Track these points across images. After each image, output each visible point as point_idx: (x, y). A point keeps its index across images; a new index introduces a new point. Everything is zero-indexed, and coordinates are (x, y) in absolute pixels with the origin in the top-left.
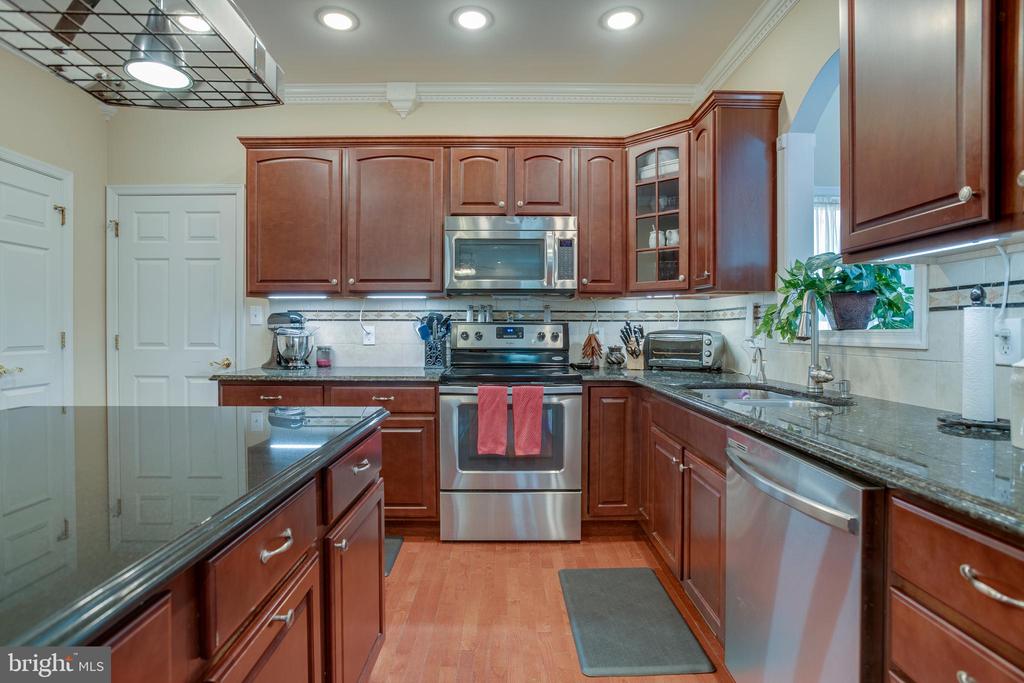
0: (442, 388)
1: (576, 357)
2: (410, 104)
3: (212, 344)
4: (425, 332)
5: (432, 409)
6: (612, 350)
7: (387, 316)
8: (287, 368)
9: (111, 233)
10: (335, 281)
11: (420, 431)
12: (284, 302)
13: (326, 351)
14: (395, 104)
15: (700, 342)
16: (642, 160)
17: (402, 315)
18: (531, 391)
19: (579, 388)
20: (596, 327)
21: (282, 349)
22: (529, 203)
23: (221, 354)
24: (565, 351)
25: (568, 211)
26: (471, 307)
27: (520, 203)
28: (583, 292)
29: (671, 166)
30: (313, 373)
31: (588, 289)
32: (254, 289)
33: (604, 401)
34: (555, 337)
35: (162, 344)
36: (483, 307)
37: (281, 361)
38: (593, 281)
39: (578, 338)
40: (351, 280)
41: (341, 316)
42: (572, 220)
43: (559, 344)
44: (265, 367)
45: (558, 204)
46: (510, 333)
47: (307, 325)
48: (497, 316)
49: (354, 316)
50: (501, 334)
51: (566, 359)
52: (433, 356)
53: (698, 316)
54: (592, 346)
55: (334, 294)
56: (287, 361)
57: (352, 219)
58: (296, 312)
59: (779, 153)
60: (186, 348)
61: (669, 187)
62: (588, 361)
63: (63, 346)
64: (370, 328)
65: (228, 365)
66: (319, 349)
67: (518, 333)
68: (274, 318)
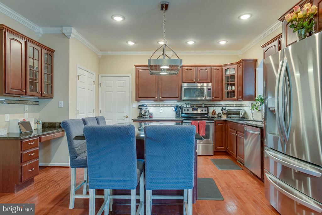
1: (210, 115)
3: (123, 112)
4: (176, 109)
6: (219, 113)
7: (165, 105)
8: (144, 117)
9: (99, 86)
10: (156, 98)
12: (143, 102)
13: (151, 114)
15: (240, 111)
16: (226, 70)
17: (169, 105)
18: (203, 122)
19: (213, 122)
20: (215, 108)
21: (143, 112)
22: (200, 80)
23: (125, 114)
24: (207, 114)
25: (209, 82)
26: (185, 103)
27: (199, 80)
28: (213, 100)
29: (233, 72)
30: (148, 119)
31: (214, 99)
32: (137, 99)
33: (218, 124)
34: (205, 111)
35: (111, 112)
36: (188, 103)
37: (141, 116)
38: (215, 98)
39: (211, 110)
40: (160, 98)
41: (154, 105)
42: (210, 84)
43: (206, 112)
44: (138, 117)
45: (207, 80)
46: (195, 110)
47: (148, 108)
48: (192, 105)
49: (158, 105)
50: (193, 110)
51: (208, 115)
52: (177, 115)
53: (239, 105)
54: (214, 113)
55: (156, 100)
56: (144, 116)
58: (146, 105)
59: (256, 72)
60: (117, 113)
61: (233, 77)
62: (213, 116)
63: (94, 113)
64: (162, 108)
65: (127, 117)
66: (150, 113)
67: (197, 110)
68: (140, 106)
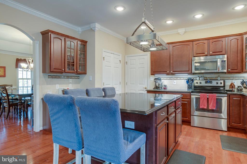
0: (192, 94)
1: (227, 88)
2: (184, 32)
3: (143, 84)
4: (188, 82)
5: (189, 98)
6: (238, 87)
7: (179, 78)
8: (158, 89)
9: (126, 64)
10: (168, 72)
11: (187, 102)
12: (157, 76)
13: (165, 86)
14: (180, 33)
17: (182, 78)
18: (213, 95)
19: (226, 95)
21: (157, 85)
22: (213, 52)
23: (145, 86)
24: (224, 86)
25: (224, 53)
26: (199, 76)
27: (211, 53)
28: (229, 72)
30: (163, 90)
31: (230, 72)
32: (152, 74)
34: (221, 83)
35: (134, 84)
36: (202, 76)
37: (157, 87)
38: (232, 70)
39: (228, 83)
40: (172, 71)
41: (168, 79)
42: (226, 56)
43: (222, 85)
44: (153, 89)
45: (221, 52)
46: (209, 82)
47: (162, 80)
48: (205, 78)
49: (172, 79)
50: (206, 82)
51: (224, 89)
52: (189, 87)
54: (232, 86)
55: (168, 74)
56: (158, 87)
57: (171, 59)
58: (159, 78)
60: (138, 85)
62: (231, 89)
63: (120, 84)
64: (175, 81)
65: (146, 88)
66: (164, 85)
67: (211, 82)
68: (155, 79)
